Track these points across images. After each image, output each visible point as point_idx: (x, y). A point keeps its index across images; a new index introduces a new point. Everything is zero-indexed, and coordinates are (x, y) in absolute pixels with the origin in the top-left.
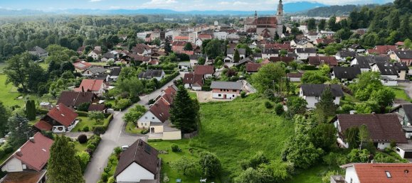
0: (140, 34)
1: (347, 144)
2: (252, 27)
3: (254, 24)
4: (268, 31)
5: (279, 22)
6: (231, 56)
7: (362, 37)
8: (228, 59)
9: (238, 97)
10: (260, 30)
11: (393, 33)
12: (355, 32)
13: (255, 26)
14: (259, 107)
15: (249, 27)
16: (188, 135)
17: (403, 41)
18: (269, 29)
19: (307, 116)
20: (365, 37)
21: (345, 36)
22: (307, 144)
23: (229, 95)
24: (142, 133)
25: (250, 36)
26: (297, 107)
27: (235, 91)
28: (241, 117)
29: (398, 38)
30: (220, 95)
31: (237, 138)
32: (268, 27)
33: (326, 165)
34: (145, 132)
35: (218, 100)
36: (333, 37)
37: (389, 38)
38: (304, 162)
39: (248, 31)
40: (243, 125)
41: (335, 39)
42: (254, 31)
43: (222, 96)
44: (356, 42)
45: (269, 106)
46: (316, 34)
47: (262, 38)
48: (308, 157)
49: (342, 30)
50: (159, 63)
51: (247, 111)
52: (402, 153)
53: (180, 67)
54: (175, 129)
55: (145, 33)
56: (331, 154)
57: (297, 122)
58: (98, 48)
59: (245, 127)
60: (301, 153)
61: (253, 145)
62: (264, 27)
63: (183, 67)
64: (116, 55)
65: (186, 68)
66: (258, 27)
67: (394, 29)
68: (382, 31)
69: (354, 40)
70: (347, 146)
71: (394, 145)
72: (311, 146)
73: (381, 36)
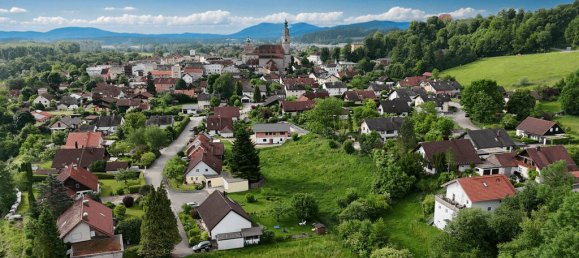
0: (92, 69)
1: (434, 170)
2: (253, 57)
3: (255, 53)
4: (274, 63)
5: (287, 51)
6: (248, 94)
7: (386, 68)
8: (245, 98)
9: (288, 141)
10: (263, 62)
11: (419, 63)
12: (378, 62)
13: (257, 57)
14: (321, 148)
15: (248, 57)
16: (256, 184)
17: (431, 71)
18: (274, 60)
19: (386, 150)
20: (391, 67)
21: (369, 67)
22: (400, 173)
23: (276, 139)
24: (197, 188)
25: (253, 69)
26: (373, 141)
27: (282, 133)
28: (305, 160)
29: (424, 68)
30: (265, 140)
31: (312, 181)
32: (274, 57)
33: (421, 191)
34: (199, 188)
35: (264, 146)
36: (354, 68)
37: (415, 69)
38: (400, 191)
39: (249, 62)
40: (310, 168)
41: (357, 70)
42: (256, 62)
43: (268, 141)
44: (382, 74)
45: (333, 146)
46: (335, 66)
47: (269, 72)
48: (403, 185)
49: (363, 61)
50: (152, 108)
51: (308, 153)
52: (481, 172)
53: (185, 112)
54: (239, 179)
55: (100, 68)
56: (422, 180)
57: (375, 156)
58: (43, 91)
59: (314, 170)
60: (395, 183)
61: (334, 186)
62: (269, 57)
63: (189, 112)
64: (79, 100)
65: (194, 112)
66: (261, 57)
67: (419, 58)
68: (406, 61)
69: (379, 71)
70: (433, 172)
71: (473, 166)
72: (404, 174)
73: (408, 66)
